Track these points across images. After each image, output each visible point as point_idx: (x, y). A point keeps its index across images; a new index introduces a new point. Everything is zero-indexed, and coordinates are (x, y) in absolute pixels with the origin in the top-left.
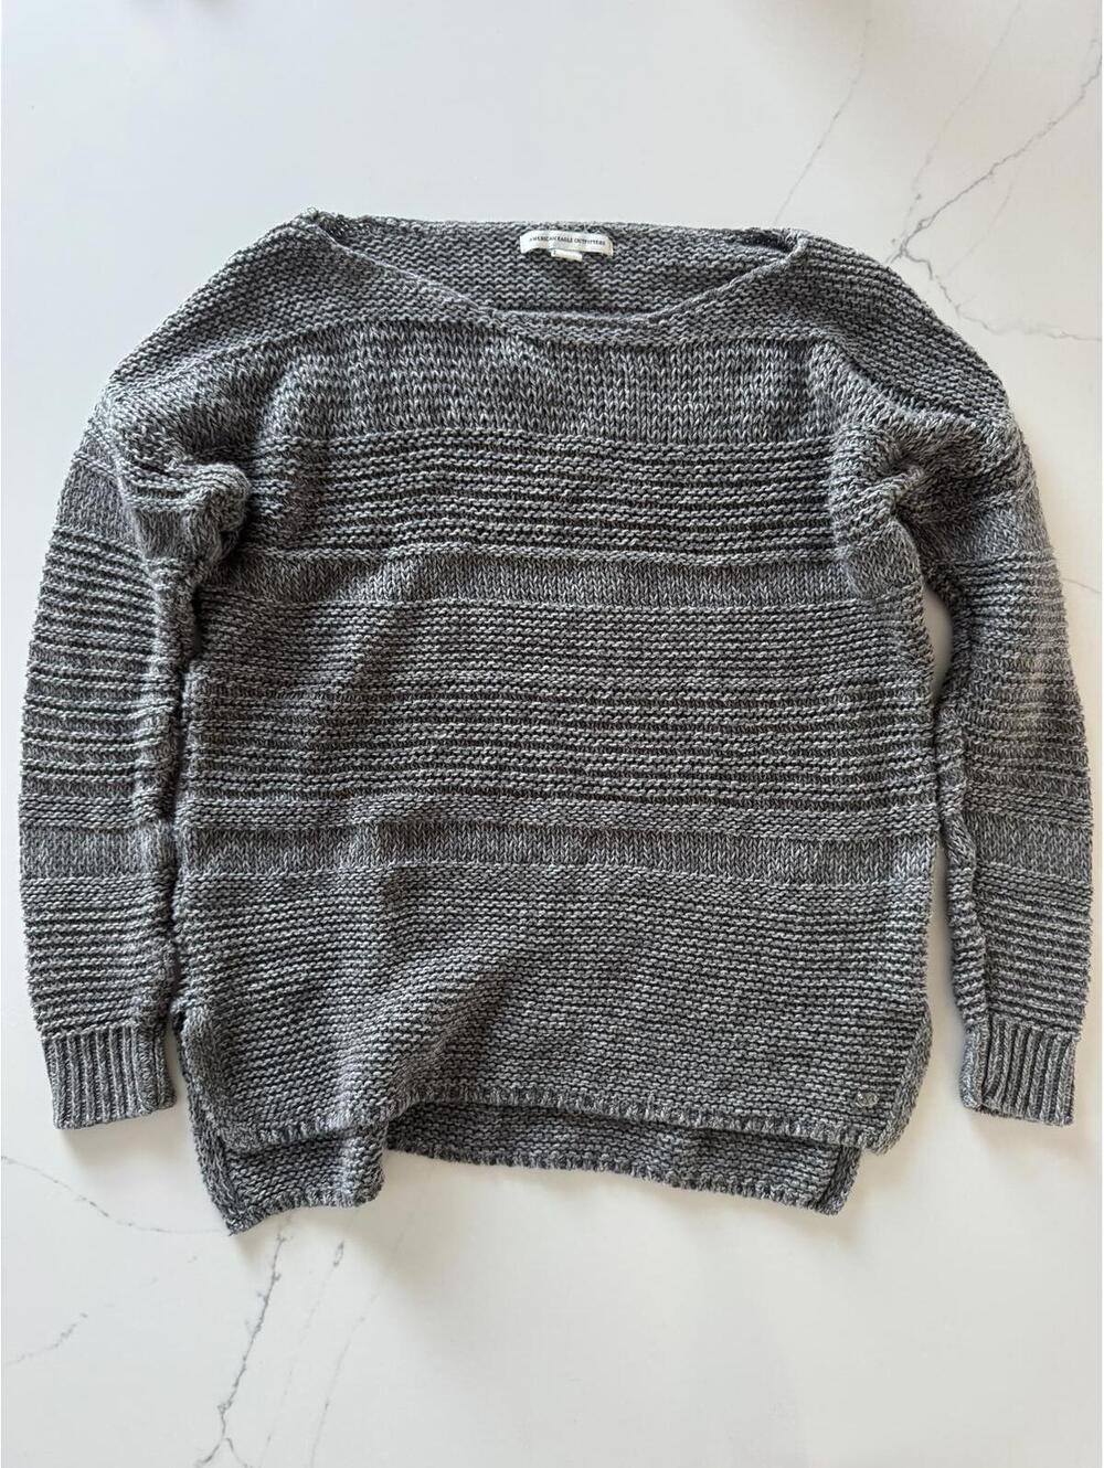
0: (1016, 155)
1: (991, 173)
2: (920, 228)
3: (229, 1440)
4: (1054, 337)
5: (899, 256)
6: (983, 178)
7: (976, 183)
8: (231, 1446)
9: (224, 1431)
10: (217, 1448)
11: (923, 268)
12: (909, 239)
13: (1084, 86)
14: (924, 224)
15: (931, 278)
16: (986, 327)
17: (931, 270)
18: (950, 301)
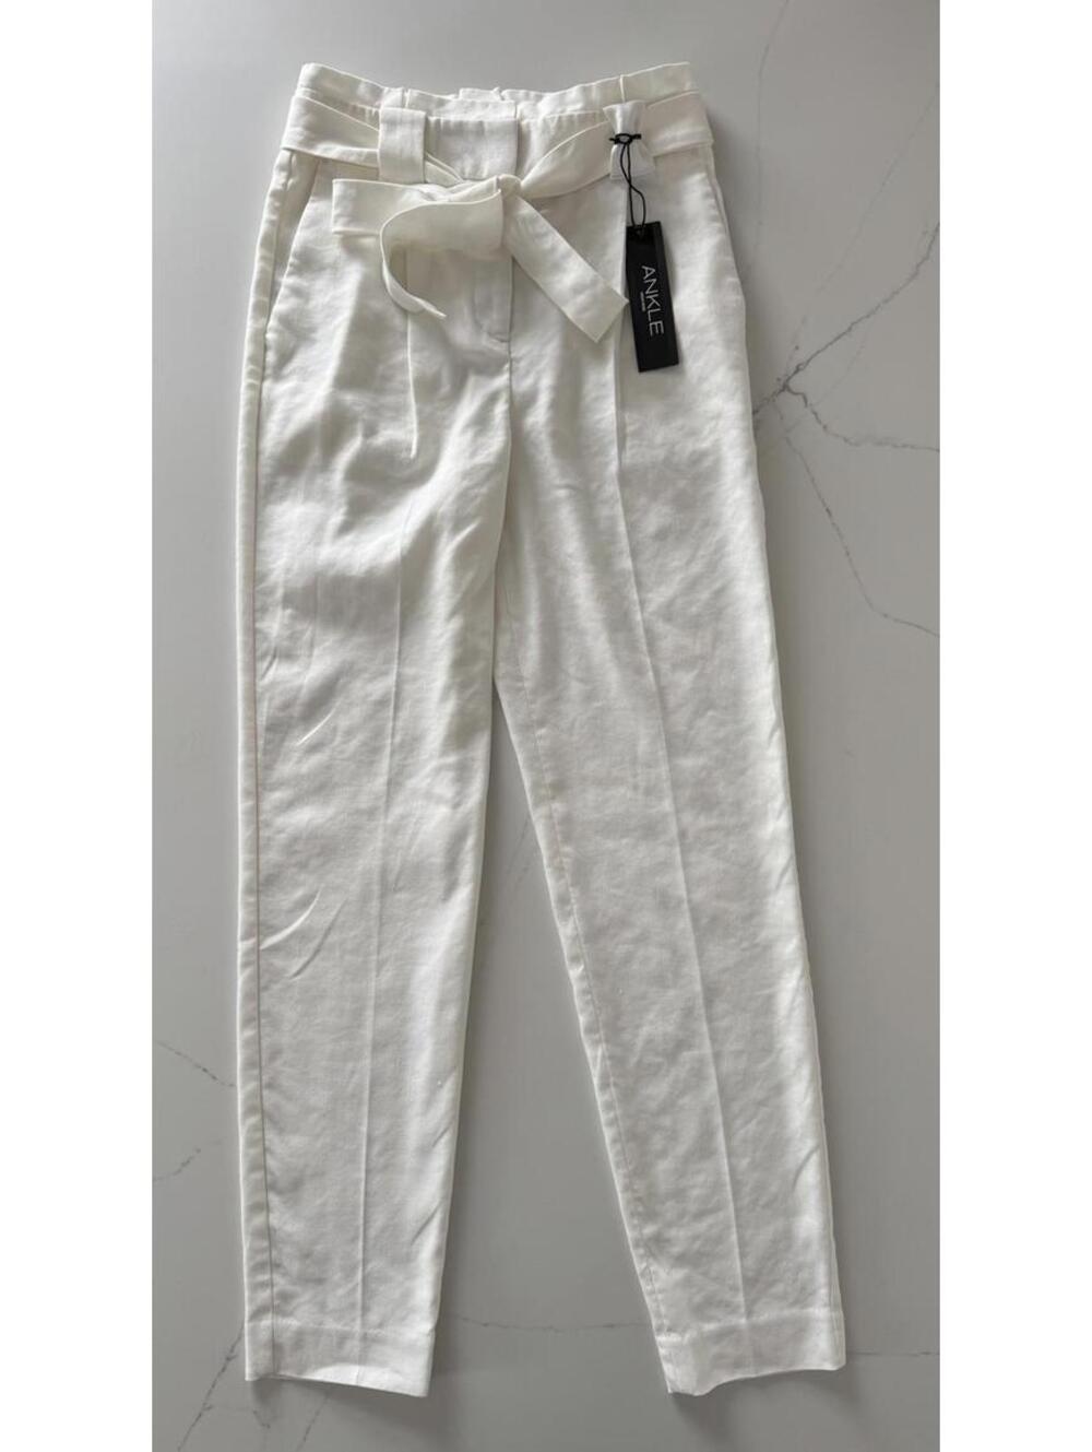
1: (850, 329)
4: (895, 446)
5: (783, 390)
6: (844, 333)
7: (840, 336)
11: (800, 397)
12: (789, 378)
14: (801, 368)
15: (806, 406)
16: (846, 440)
17: (805, 402)
18: (820, 423)
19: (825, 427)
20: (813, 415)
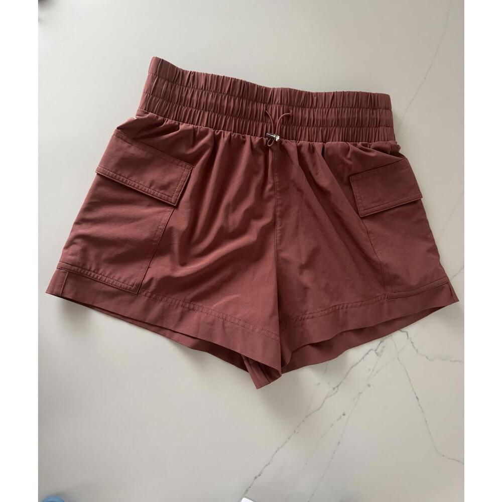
15: (408, 338)
16: (427, 358)
17: (408, 336)
18: (415, 348)
19: (417, 351)
20: (411, 344)
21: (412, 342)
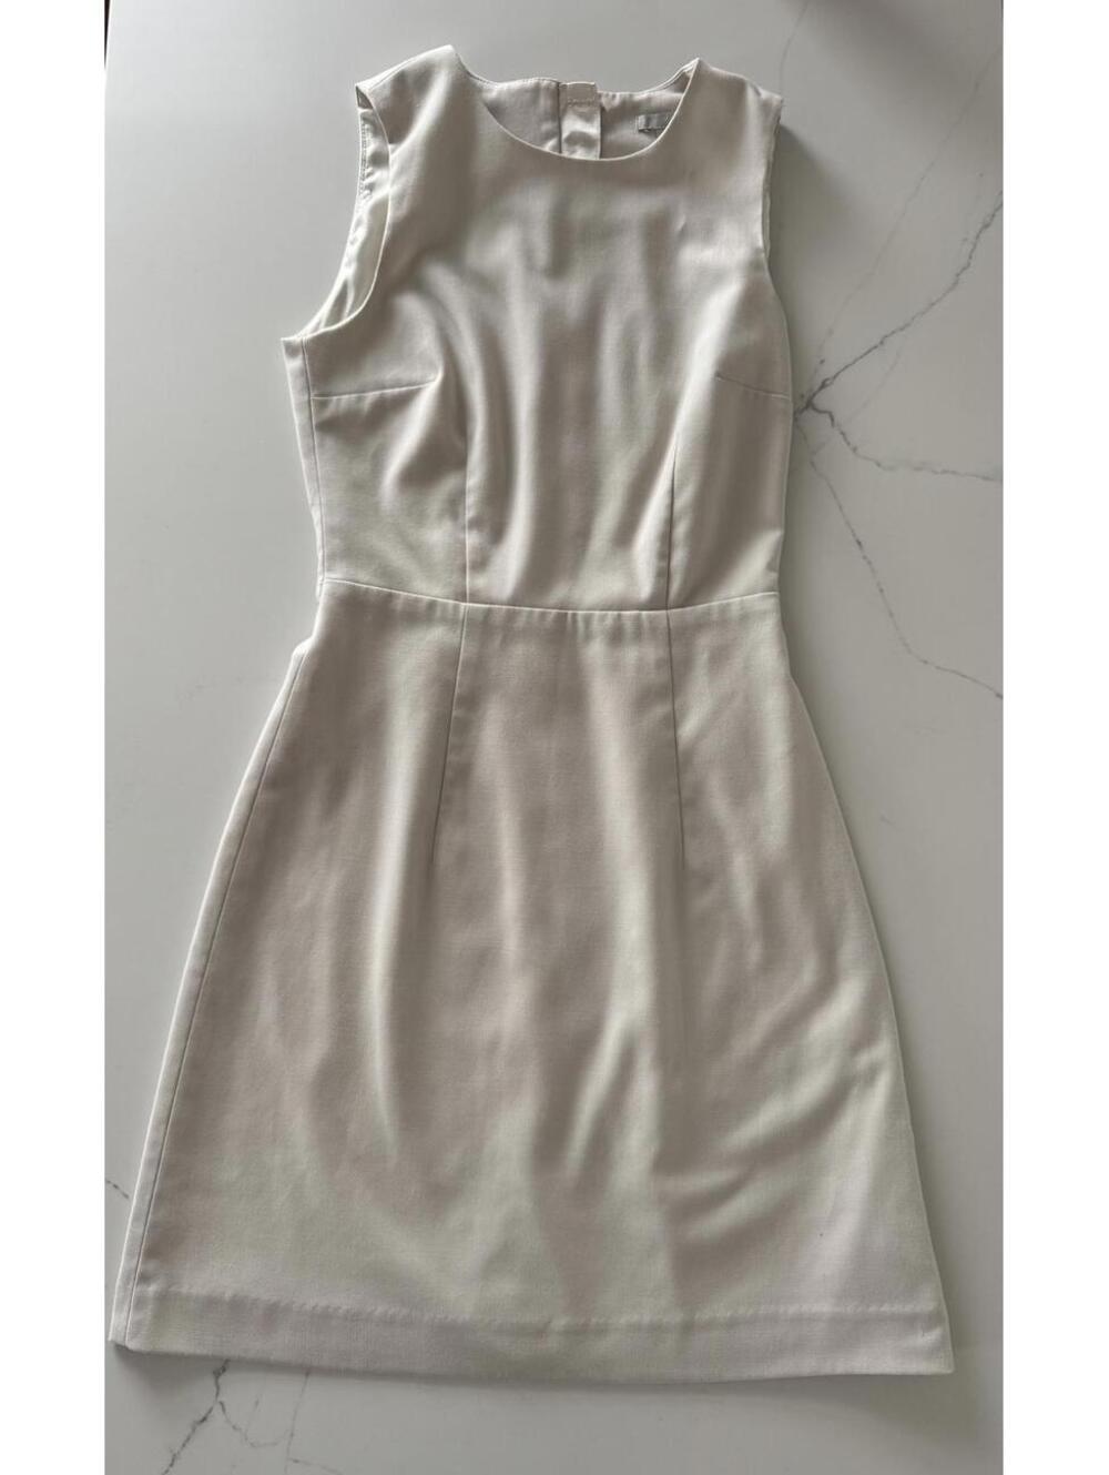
0: (902, 329)
1: (882, 343)
2: (823, 385)
3: (222, 1404)
4: (934, 472)
5: (809, 406)
6: (875, 347)
7: (869, 351)
8: (224, 1410)
9: (217, 1394)
10: (210, 1411)
11: (827, 416)
12: (814, 395)
13: (958, 275)
14: (828, 382)
15: (833, 426)
16: (879, 465)
17: (832, 420)
18: (849, 444)
19: (854, 449)
20: (841, 436)
21: (843, 434)
